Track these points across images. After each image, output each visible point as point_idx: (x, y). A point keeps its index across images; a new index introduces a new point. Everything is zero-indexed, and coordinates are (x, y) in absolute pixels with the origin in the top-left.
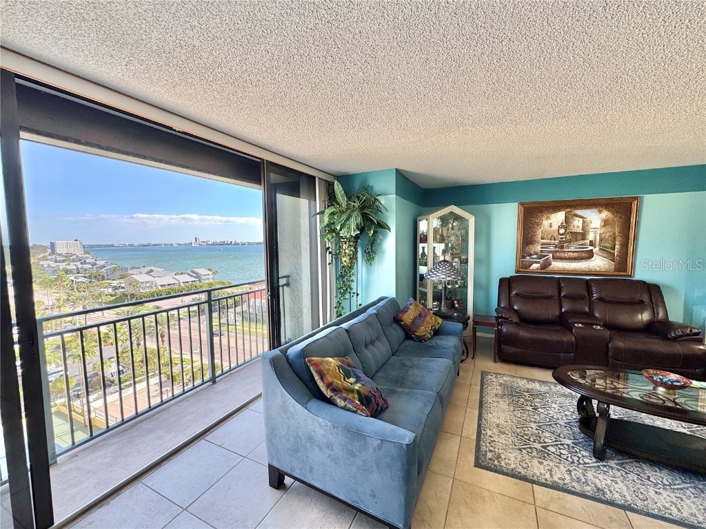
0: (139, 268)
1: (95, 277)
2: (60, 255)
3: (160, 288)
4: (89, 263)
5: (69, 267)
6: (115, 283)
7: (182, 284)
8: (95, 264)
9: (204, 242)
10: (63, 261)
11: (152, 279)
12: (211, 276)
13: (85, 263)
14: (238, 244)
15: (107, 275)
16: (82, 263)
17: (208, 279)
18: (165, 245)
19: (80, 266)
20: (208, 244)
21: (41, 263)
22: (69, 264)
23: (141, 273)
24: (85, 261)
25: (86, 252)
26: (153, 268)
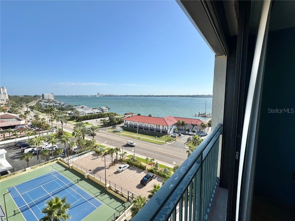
0: (77, 106)
1: (61, 109)
2: (46, 99)
3: (87, 114)
4: (57, 103)
5: (50, 105)
6: (69, 112)
7: (96, 113)
8: (60, 104)
9: (101, 95)
10: (48, 102)
11: (84, 111)
12: (107, 110)
13: (56, 103)
14: (116, 96)
15: (66, 109)
16: (55, 103)
17: (106, 111)
18: (85, 96)
19: (55, 105)
20: (103, 96)
21: (40, 103)
22: (50, 104)
23: (79, 108)
24: (56, 102)
25: (55, 99)
26: (83, 106)
